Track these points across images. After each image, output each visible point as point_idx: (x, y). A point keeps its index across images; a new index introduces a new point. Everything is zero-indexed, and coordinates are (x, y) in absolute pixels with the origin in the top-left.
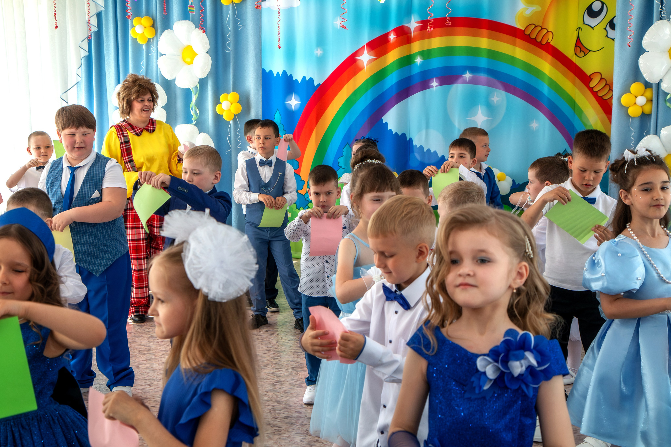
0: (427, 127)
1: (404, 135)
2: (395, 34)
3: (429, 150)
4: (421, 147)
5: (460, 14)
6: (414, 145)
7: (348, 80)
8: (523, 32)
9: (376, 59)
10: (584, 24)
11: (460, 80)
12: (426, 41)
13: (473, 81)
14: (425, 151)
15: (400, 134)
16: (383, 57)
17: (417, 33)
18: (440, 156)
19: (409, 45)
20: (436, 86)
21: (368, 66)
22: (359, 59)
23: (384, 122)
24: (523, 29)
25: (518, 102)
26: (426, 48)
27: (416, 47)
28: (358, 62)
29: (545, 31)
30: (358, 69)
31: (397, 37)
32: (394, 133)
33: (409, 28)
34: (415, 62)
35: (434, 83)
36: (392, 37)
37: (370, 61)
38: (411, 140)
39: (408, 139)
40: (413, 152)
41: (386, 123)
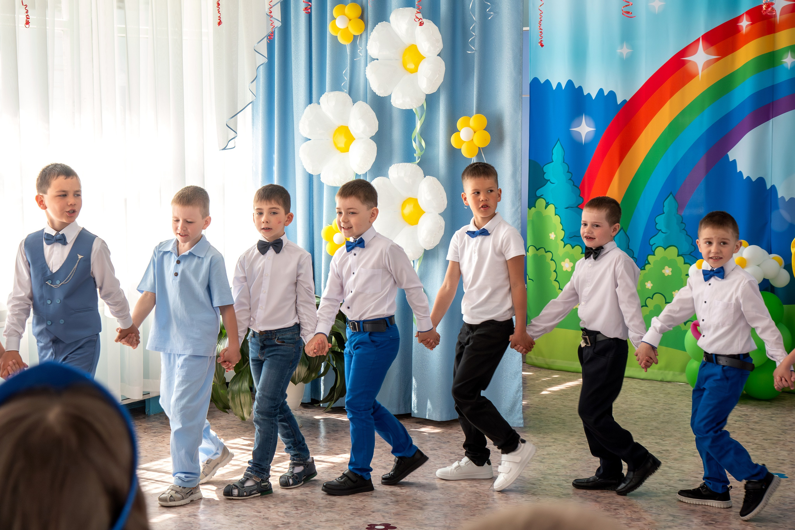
1: (761, 181)
2: (749, 18)
4: (791, 200)
6: (779, 197)
7: (672, 94)
9: (718, 60)
15: (754, 179)
16: (730, 56)
17: (785, 16)
19: (772, 35)
21: (705, 71)
22: (689, 61)
23: (731, 160)
27: (783, 39)
28: (688, 65)
30: (690, 76)
31: (751, 24)
32: (745, 178)
34: (782, 63)
36: (745, 24)
37: (708, 64)
38: (773, 187)
39: (768, 187)
40: (777, 208)
41: (734, 161)
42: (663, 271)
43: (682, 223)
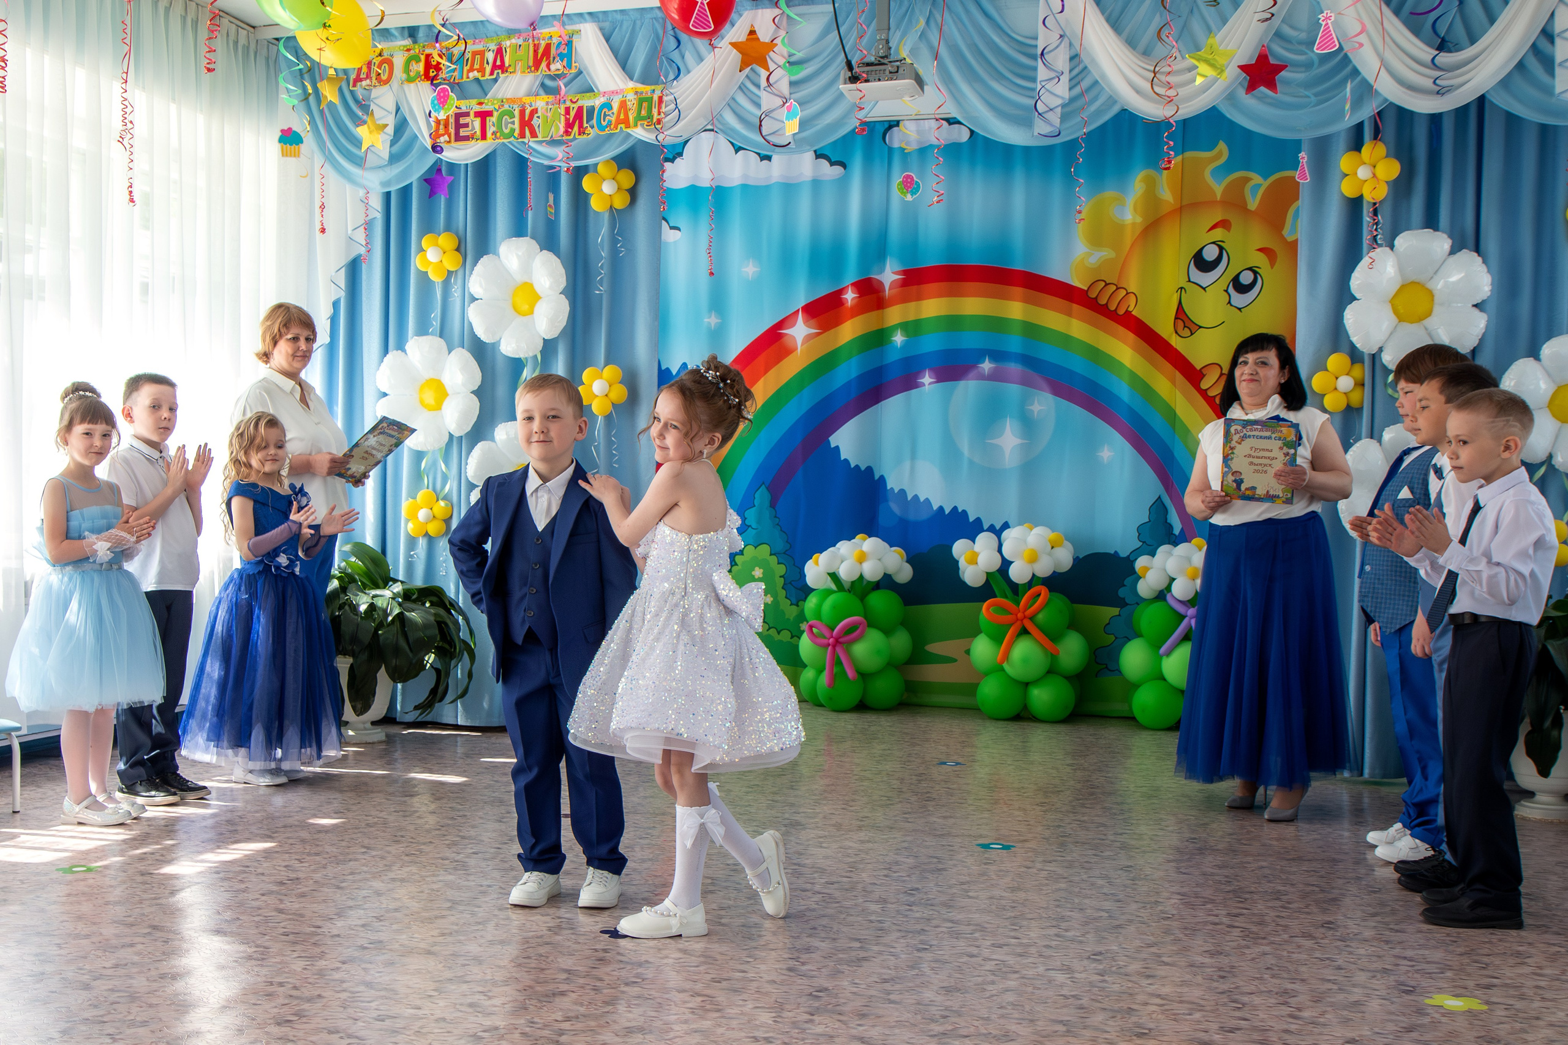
0: (913, 457)
1: (870, 470)
2: (855, 291)
3: (916, 497)
4: (902, 492)
5: (973, 260)
6: (888, 488)
7: (766, 371)
8: (1086, 292)
9: (819, 334)
10: (1189, 281)
11: (972, 374)
12: (912, 305)
13: (995, 376)
14: (909, 498)
15: (863, 468)
16: (832, 331)
17: (895, 291)
18: (935, 508)
19: (881, 311)
20: (930, 384)
21: (805, 345)
22: (787, 335)
23: (833, 446)
24: (1086, 288)
25: (1078, 413)
26: (912, 317)
27: (894, 315)
28: (786, 339)
29: (1123, 293)
30: (788, 351)
31: (857, 298)
32: (852, 466)
33: (881, 283)
34: (891, 342)
35: (927, 379)
36: (850, 296)
37: (809, 338)
38: (882, 478)
39: (877, 477)
40: (886, 501)
41: (837, 447)
42: (753, 573)
43: (776, 517)
